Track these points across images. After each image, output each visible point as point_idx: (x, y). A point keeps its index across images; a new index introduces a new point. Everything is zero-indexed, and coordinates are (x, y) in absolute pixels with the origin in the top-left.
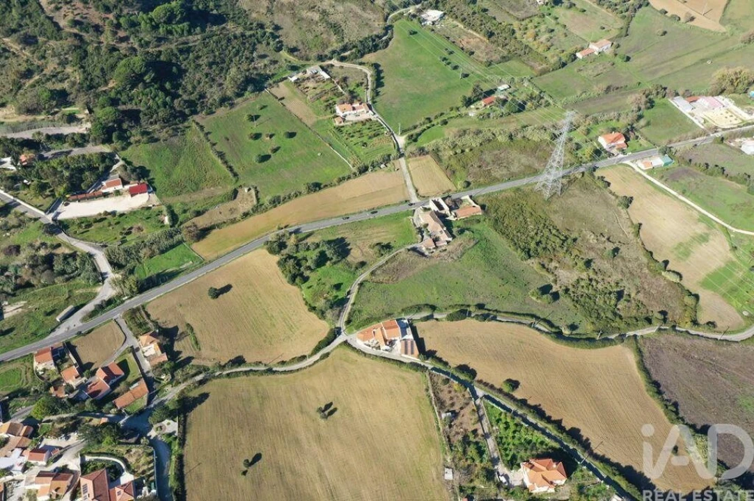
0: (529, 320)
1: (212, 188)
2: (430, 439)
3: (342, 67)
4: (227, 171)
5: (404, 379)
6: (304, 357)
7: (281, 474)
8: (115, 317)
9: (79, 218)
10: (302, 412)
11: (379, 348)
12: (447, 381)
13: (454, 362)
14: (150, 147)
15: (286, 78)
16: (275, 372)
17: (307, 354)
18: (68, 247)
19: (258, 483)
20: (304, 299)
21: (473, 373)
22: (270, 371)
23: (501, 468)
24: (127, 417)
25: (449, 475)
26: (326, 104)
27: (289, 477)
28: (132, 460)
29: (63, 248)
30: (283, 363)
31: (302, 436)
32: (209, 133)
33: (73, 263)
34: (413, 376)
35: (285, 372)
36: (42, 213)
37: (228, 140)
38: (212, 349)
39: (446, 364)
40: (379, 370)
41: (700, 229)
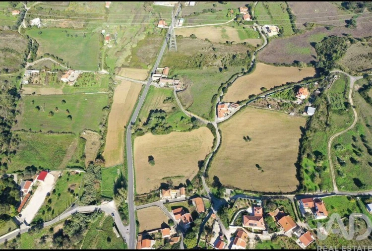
0: (236, 77)
1: (70, 146)
2: (276, 114)
3: (35, 64)
4: (64, 135)
5: (247, 112)
6: (215, 140)
7: (268, 160)
8: (135, 209)
9: (39, 212)
10: (242, 147)
11: (227, 114)
12: (254, 102)
13: (247, 98)
14: (17, 157)
15: (22, 85)
16: (217, 151)
17: (214, 138)
18: (58, 224)
19: (269, 168)
20: (181, 131)
21: (253, 96)
22: (214, 153)
23: (295, 102)
24: (212, 208)
25: (292, 114)
26: (55, 81)
27: (271, 158)
28: (241, 207)
29: (56, 227)
30: (213, 147)
31: (254, 150)
32: (30, 129)
33: (74, 224)
34: (247, 109)
35: (218, 148)
36: (18, 230)
37: (42, 125)
38: (187, 171)
39: (245, 100)
40: (238, 118)
41: (220, 29)
